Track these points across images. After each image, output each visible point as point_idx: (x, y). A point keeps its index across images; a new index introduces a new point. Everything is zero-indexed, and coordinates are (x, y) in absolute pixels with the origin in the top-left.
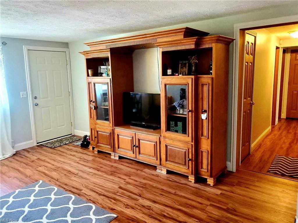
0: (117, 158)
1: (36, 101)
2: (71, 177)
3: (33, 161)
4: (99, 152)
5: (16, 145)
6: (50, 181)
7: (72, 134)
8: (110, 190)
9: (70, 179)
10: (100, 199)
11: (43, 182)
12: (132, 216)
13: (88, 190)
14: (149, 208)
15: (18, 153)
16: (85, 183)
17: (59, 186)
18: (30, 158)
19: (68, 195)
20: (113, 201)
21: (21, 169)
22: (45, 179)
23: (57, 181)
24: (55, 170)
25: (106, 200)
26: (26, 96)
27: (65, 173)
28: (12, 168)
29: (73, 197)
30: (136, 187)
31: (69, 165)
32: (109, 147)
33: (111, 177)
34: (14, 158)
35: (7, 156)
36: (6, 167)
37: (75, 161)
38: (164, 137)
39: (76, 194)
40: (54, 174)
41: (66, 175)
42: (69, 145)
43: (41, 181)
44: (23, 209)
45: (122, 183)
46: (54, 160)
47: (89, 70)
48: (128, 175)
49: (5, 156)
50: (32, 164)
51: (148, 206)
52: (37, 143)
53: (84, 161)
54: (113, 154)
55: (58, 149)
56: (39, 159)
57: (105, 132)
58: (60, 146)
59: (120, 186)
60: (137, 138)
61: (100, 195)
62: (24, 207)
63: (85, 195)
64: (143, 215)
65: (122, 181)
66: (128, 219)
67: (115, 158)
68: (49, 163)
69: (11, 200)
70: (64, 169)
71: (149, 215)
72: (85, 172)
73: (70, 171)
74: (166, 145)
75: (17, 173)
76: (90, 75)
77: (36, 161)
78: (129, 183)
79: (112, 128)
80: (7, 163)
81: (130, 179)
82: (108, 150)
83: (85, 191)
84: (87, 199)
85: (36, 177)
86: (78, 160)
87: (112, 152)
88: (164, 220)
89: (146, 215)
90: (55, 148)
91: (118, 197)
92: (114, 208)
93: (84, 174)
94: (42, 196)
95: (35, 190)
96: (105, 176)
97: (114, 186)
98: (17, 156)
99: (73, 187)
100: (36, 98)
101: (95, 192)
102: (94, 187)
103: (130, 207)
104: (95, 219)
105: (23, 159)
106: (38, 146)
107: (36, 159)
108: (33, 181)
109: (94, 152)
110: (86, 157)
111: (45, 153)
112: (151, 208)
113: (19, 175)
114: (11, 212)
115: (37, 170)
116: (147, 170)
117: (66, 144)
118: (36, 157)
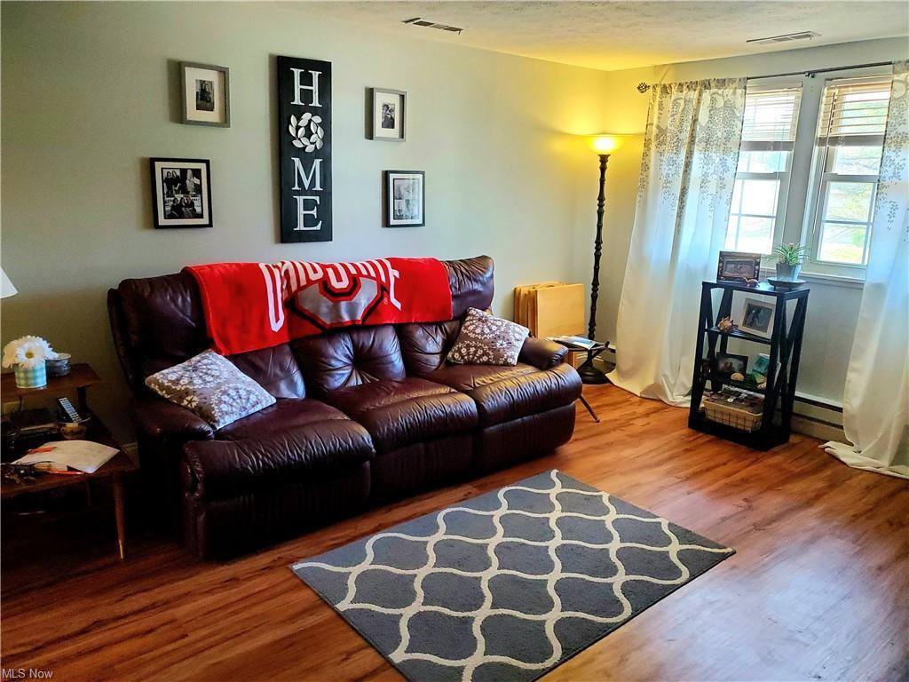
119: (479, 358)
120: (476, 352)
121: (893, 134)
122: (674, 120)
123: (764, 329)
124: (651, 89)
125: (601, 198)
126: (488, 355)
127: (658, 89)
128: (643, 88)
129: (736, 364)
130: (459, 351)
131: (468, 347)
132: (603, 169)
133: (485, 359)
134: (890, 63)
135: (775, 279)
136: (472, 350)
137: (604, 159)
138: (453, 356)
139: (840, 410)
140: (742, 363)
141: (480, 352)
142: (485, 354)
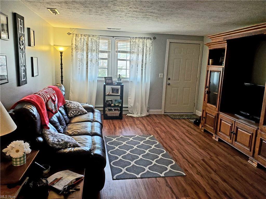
0: (217, 140)
1: (169, 82)
2: (172, 140)
3: (155, 123)
4: (205, 131)
5: (150, 110)
6: (157, 138)
7: (193, 113)
8: (194, 159)
9: (171, 141)
10: (182, 160)
11: (154, 136)
12: (197, 180)
13: (178, 152)
14: (216, 182)
15: (150, 115)
16: (179, 147)
17: (161, 143)
18: (155, 121)
19: (163, 150)
20: (191, 165)
21: (146, 125)
22: (155, 135)
23: (162, 139)
24: (165, 132)
25: (186, 162)
26: (162, 77)
27: (170, 136)
28: (142, 123)
29: (165, 152)
30: (217, 165)
31: (176, 132)
32: (213, 128)
33: (201, 151)
34: (146, 118)
35: (143, 115)
36: (139, 121)
37: (182, 131)
38: (261, 130)
39: (168, 151)
40: (163, 135)
41: (170, 138)
42: (185, 120)
43: (152, 136)
44: (134, 146)
45: (207, 158)
46: (169, 126)
47: (210, 60)
48: (217, 154)
49: (142, 115)
50: (153, 124)
51: (216, 181)
52: (165, 113)
53: (189, 134)
54: (214, 135)
55: (176, 120)
56: (160, 123)
57: (211, 115)
58: (179, 119)
59: (204, 159)
60: (236, 125)
61: (184, 158)
62: (135, 146)
63: (174, 154)
64: (207, 184)
65: (209, 157)
66: (193, 181)
67: (215, 139)
68: (164, 127)
69: (131, 139)
70: (171, 134)
71: (212, 187)
72: (184, 141)
73: (174, 136)
74: (261, 138)
75: (142, 126)
76: (210, 64)
77: (157, 123)
78: (213, 160)
79: (217, 112)
80: (141, 119)
81: (217, 158)
82: (211, 131)
83: (175, 151)
84: (173, 157)
85: (151, 132)
86: (185, 131)
87: (214, 133)
88: (223, 196)
89: (209, 185)
90: (175, 119)
91: (195, 165)
92: (188, 170)
93: (183, 142)
94: (147, 144)
95: (146, 139)
96: (198, 148)
97: (199, 157)
98: (148, 117)
99: (169, 147)
100: (169, 79)
101: (182, 155)
102: (183, 152)
103: (200, 175)
104: (170, 170)
105: (151, 120)
106: (164, 115)
107: (158, 122)
108: (148, 134)
109: (201, 130)
110: (192, 131)
111: (166, 120)
112: (218, 183)
113: (143, 128)
114: (127, 145)
115: (154, 129)
116: (238, 158)
117: (184, 119)
118: (159, 121)
119: (78, 113)
120: (76, 112)
121: (131, 51)
122: (81, 44)
123: (118, 93)
124: (72, 35)
125: (62, 64)
126: (80, 112)
127: (74, 35)
128: (69, 34)
129: (110, 102)
130: (71, 113)
131: (73, 111)
132: (61, 56)
133: (79, 113)
134: (130, 37)
135: (117, 82)
136: (75, 112)
137: (61, 53)
138: (70, 115)
139: (128, 107)
140: (111, 102)
141: (77, 112)
142: (79, 112)
